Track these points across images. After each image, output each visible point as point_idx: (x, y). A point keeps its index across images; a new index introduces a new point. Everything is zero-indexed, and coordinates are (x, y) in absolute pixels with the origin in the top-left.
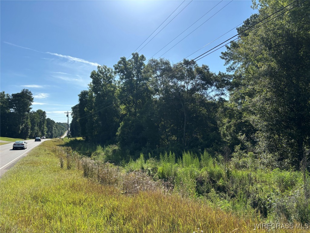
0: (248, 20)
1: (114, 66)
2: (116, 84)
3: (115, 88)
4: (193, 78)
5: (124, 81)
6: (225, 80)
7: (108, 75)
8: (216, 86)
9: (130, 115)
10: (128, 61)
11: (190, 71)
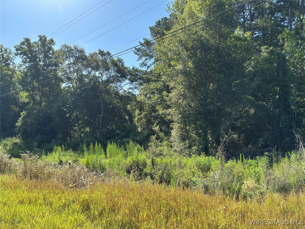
0: (159, 21)
1: (15, 47)
2: (15, 67)
3: (14, 71)
4: (107, 69)
5: (27, 65)
6: (138, 75)
7: (5, 56)
8: (129, 79)
9: (34, 104)
10: (33, 43)
11: (104, 62)
